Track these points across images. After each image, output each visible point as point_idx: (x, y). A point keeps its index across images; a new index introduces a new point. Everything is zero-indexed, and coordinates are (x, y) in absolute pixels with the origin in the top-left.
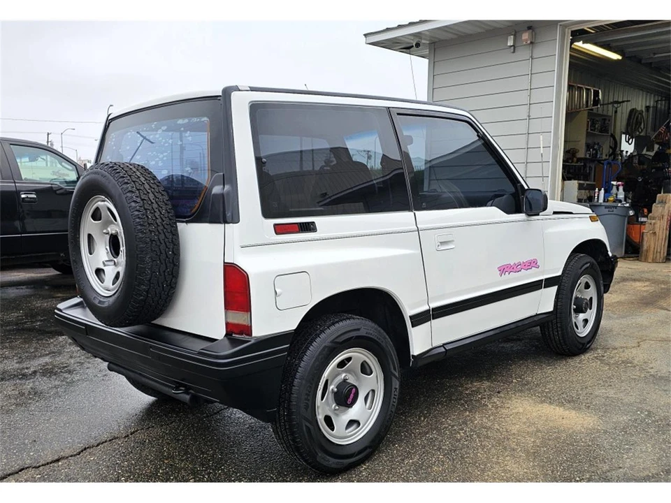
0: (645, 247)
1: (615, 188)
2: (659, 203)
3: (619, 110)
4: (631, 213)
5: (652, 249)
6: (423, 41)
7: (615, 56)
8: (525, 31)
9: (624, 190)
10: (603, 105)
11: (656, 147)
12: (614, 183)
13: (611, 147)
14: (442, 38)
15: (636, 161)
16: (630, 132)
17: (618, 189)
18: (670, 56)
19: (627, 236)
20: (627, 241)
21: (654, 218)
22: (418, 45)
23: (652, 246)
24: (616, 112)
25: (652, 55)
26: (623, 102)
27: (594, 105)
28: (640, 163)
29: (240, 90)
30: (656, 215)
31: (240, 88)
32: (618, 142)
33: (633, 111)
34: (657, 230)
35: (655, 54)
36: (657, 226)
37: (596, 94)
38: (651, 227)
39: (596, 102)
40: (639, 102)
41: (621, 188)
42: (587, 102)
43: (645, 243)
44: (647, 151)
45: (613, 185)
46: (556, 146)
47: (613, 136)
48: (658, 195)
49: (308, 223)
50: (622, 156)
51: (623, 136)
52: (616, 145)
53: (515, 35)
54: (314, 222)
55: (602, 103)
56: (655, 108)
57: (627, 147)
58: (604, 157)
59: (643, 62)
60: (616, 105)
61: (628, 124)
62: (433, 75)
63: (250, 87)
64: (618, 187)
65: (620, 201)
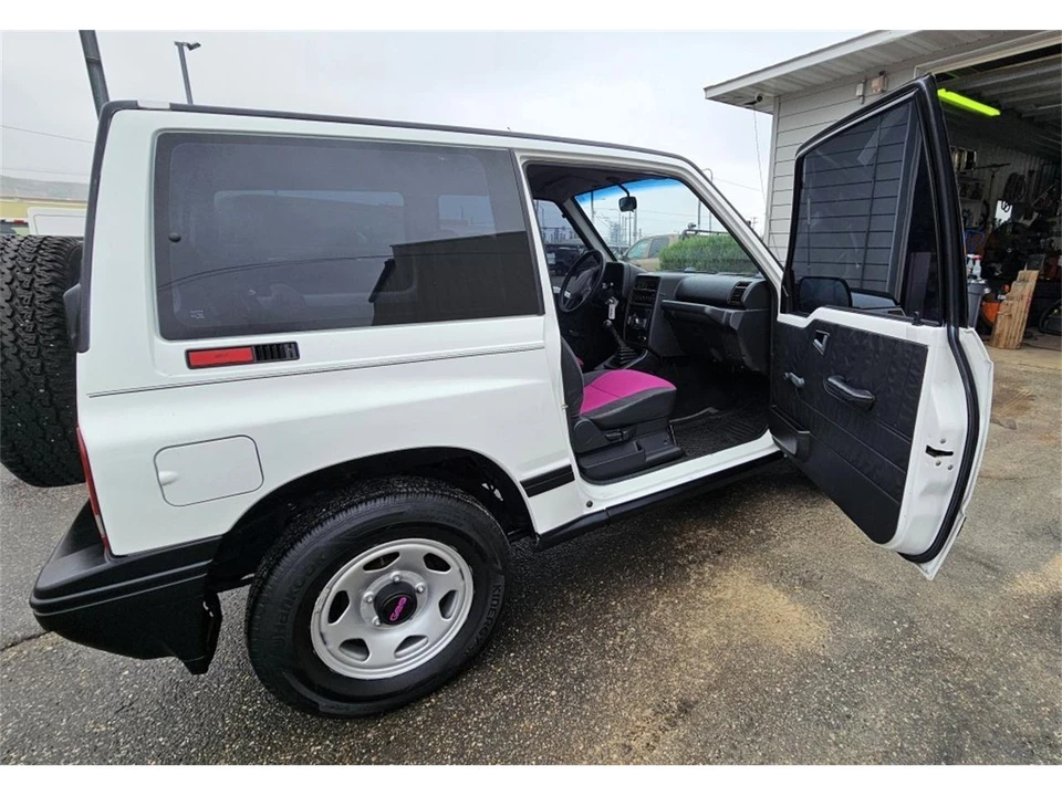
0: (997, 332)
1: (971, 262)
2: (1020, 281)
3: (997, 174)
4: (987, 291)
5: (1005, 334)
6: (767, 94)
7: (992, 112)
8: (876, 77)
9: (981, 265)
10: (979, 168)
11: (1035, 215)
12: (971, 256)
13: (982, 215)
14: (787, 90)
15: (1009, 230)
16: (1008, 199)
17: (974, 263)
18: (1060, 108)
19: (980, 311)
20: (980, 318)
21: (1012, 299)
22: (760, 98)
23: (1006, 330)
24: (993, 177)
25: (1034, 108)
26: (1003, 165)
27: (966, 168)
28: (1015, 232)
29: (139, 109)
30: (1015, 295)
31: (141, 105)
32: (991, 209)
33: (1013, 177)
34: (1013, 312)
35: (1037, 106)
36: (1015, 307)
37: (970, 156)
38: (1007, 308)
39: (970, 165)
40: (1022, 166)
41: (978, 262)
42: (959, 164)
43: (998, 326)
44: (1025, 218)
45: (969, 259)
46: (902, 213)
47: (986, 204)
48: (1020, 272)
49: (278, 345)
50: (994, 225)
51: (999, 203)
52: (989, 212)
53: (865, 83)
54: (295, 343)
55: (977, 165)
56: (1040, 172)
57: (1003, 214)
58: (974, 225)
59: (1023, 116)
60: (994, 169)
61: (1006, 190)
62: (777, 133)
63: (171, 105)
64: (974, 260)
65: (975, 277)
